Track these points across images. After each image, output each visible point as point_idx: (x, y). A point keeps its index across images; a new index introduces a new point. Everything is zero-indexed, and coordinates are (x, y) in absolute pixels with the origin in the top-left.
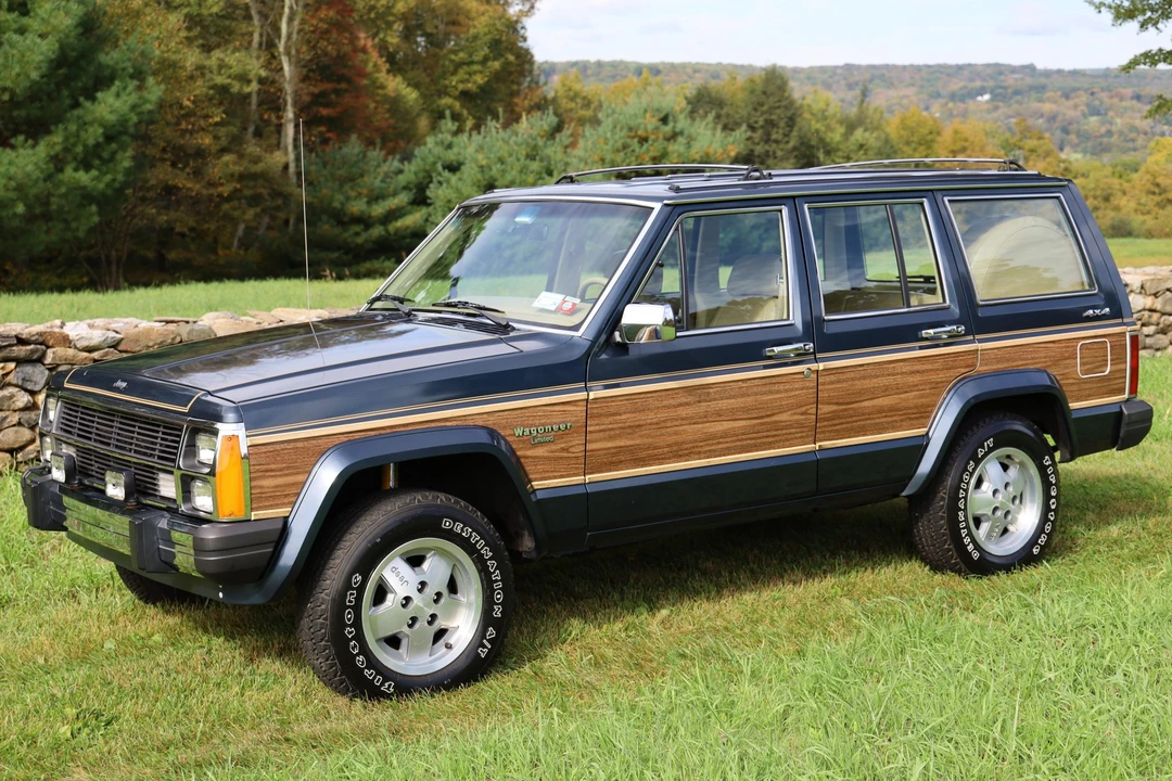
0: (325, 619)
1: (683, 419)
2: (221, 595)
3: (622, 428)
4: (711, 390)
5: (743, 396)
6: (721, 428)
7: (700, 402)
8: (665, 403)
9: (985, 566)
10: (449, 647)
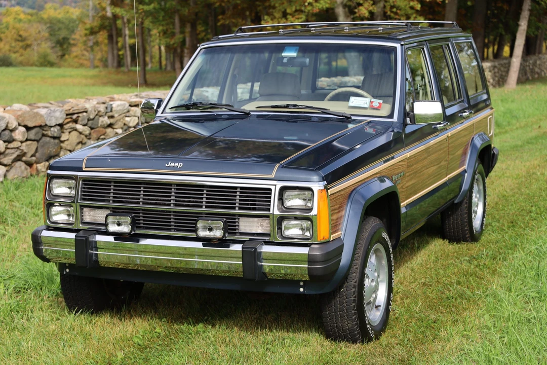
0: (355, 297)
1: (425, 166)
2: (302, 290)
3: (413, 173)
4: (430, 150)
5: (436, 152)
6: (431, 171)
7: (428, 156)
8: (423, 157)
9: (473, 237)
10: (377, 307)
